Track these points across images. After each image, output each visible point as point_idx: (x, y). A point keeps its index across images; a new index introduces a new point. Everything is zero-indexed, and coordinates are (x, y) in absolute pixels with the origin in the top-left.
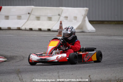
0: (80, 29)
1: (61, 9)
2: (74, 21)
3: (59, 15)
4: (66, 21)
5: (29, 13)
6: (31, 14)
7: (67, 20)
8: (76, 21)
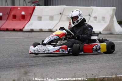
0: (108, 31)
1: (92, 8)
2: (102, 22)
3: (89, 15)
4: (96, 22)
5: (61, 14)
6: (62, 14)
7: (96, 20)
8: (104, 22)
